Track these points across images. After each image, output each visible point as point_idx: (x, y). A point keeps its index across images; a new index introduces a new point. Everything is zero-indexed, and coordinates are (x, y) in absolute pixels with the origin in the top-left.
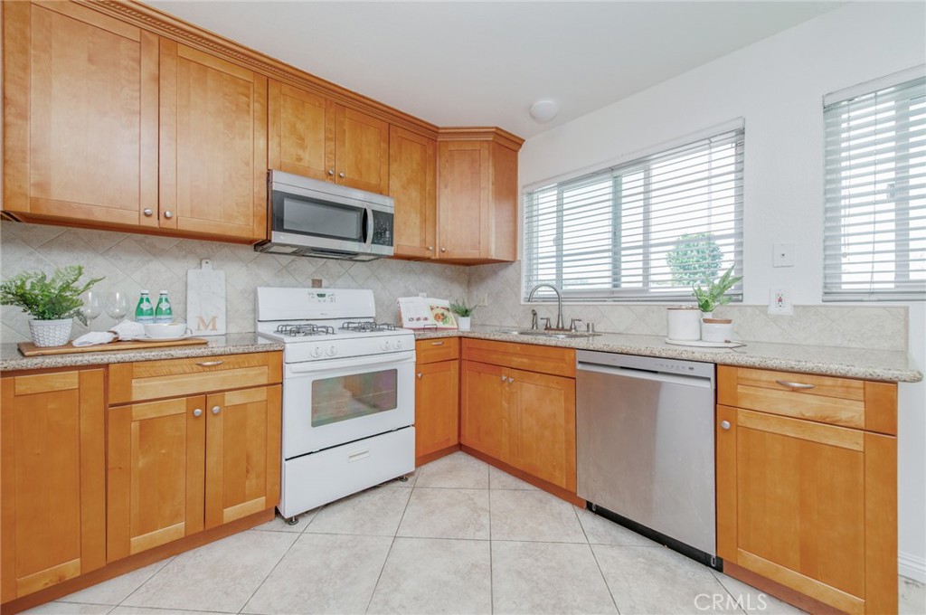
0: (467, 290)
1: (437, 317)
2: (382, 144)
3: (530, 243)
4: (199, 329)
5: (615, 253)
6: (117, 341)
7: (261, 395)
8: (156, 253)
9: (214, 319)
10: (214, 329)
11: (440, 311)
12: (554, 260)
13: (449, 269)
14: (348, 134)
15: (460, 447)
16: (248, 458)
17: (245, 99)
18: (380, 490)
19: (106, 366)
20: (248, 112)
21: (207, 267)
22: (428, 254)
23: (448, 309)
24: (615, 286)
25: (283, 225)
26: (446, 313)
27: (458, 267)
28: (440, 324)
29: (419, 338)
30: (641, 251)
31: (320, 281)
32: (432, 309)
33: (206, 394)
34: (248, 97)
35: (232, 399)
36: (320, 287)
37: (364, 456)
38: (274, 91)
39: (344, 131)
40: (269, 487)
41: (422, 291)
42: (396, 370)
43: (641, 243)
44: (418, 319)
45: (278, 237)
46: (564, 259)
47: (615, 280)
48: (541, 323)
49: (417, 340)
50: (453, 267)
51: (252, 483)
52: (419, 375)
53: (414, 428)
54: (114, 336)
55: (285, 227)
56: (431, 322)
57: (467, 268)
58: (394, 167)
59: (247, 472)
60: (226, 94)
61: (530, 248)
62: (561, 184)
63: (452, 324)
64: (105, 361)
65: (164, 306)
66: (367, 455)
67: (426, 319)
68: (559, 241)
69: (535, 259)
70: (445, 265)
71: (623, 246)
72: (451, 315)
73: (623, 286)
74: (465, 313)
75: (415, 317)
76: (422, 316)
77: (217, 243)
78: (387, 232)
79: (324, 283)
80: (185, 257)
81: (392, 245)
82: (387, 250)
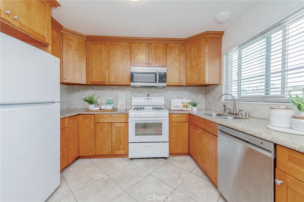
0: (205, 96)
1: (184, 106)
2: (164, 51)
3: (227, 75)
4: (120, 107)
5: (267, 77)
6: (101, 109)
7: (123, 125)
8: (113, 89)
9: (123, 105)
10: (123, 107)
11: (185, 104)
12: (237, 82)
13: (196, 89)
14: (153, 51)
15: (189, 154)
16: (121, 140)
17: (126, 50)
18: (157, 159)
19: (94, 114)
20: (126, 53)
21: (122, 92)
22: (181, 84)
23: (189, 104)
24: (267, 94)
25: (133, 81)
26: (188, 105)
27: (200, 87)
28: (184, 109)
29: (171, 113)
30: (280, 74)
31: (149, 95)
32: (183, 103)
33: (112, 123)
34: (126, 49)
35: (117, 125)
36: (149, 96)
37: (150, 147)
38: (132, 45)
39: (152, 50)
40: (125, 149)
41: (184, 97)
42: (162, 123)
43: (280, 70)
44: (177, 107)
45: (132, 84)
46: (242, 81)
47: (267, 91)
48: (228, 111)
49: (169, 114)
50: (198, 87)
51: (121, 146)
52: (171, 126)
53: (168, 143)
54: (100, 108)
55: (134, 81)
56: (181, 108)
57: (205, 88)
58: (168, 57)
59: (121, 143)
60: (122, 50)
61: (227, 77)
62: (240, 46)
63: (190, 109)
64: (94, 113)
65: (112, 102)
66: (151, 147)
67: (179, 107)
68: (239, 74)
69: (230, 82)
70: (195, 87)
71: (272, 72)
72: (190, 106)
73: (271, 94)
74: (195, 105)
75: (176, 106)
76: (178, 106)
77: (125, 86)
78: (164, 79)
79: (151, 95)
80: (118, 90)
81: (166, 83)
82: (165, 84)
